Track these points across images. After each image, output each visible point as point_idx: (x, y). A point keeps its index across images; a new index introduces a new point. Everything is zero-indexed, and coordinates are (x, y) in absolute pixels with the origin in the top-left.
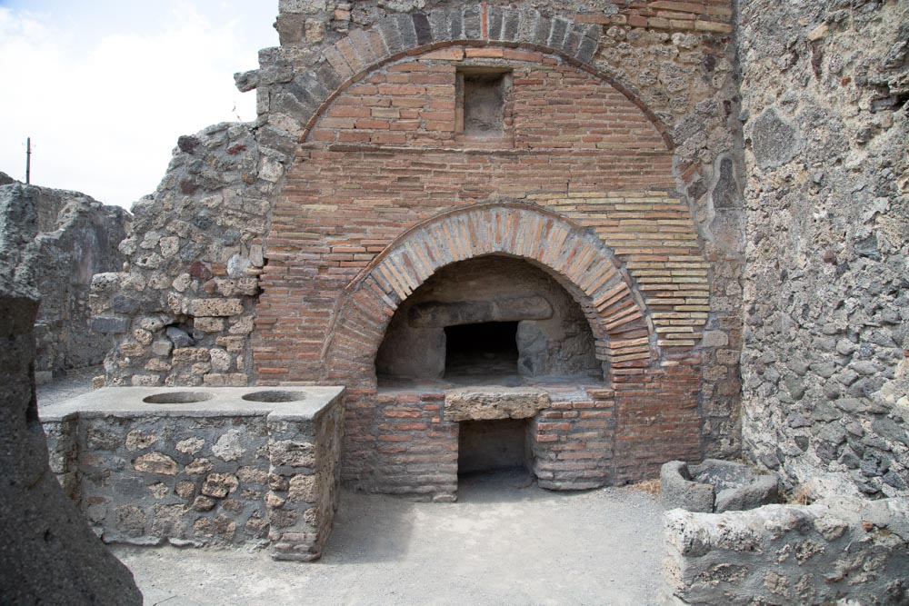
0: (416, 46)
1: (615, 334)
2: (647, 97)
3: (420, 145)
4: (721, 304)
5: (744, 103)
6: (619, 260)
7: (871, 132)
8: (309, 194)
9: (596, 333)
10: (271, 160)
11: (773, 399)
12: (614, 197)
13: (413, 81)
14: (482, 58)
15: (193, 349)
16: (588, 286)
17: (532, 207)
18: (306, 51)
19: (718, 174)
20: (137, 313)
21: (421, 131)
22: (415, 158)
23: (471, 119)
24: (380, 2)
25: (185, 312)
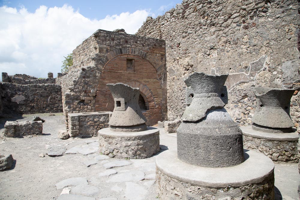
0: (120, 55)
1: (149, 102)
2: (153, 64)
3: (121, 71)
4: (164, 97)
5: (167, 65)
6: (150, 90)
7: (185, 73)
8: (104, 79)
9: (146, 102)
10: (98, 73)
11: (173, 111)
12: (149, 80)
13: (120, 60)
14: (130, 57)
15: (85, 106)
16: (146, 94)
17: (138, 81)
18: (103, 54)
19: (163, 76)
20: (74, 100)
21: (121, 69)
22: (120, 73)
23: (127, 67)
24: (115, 47)
25: (83, 99)
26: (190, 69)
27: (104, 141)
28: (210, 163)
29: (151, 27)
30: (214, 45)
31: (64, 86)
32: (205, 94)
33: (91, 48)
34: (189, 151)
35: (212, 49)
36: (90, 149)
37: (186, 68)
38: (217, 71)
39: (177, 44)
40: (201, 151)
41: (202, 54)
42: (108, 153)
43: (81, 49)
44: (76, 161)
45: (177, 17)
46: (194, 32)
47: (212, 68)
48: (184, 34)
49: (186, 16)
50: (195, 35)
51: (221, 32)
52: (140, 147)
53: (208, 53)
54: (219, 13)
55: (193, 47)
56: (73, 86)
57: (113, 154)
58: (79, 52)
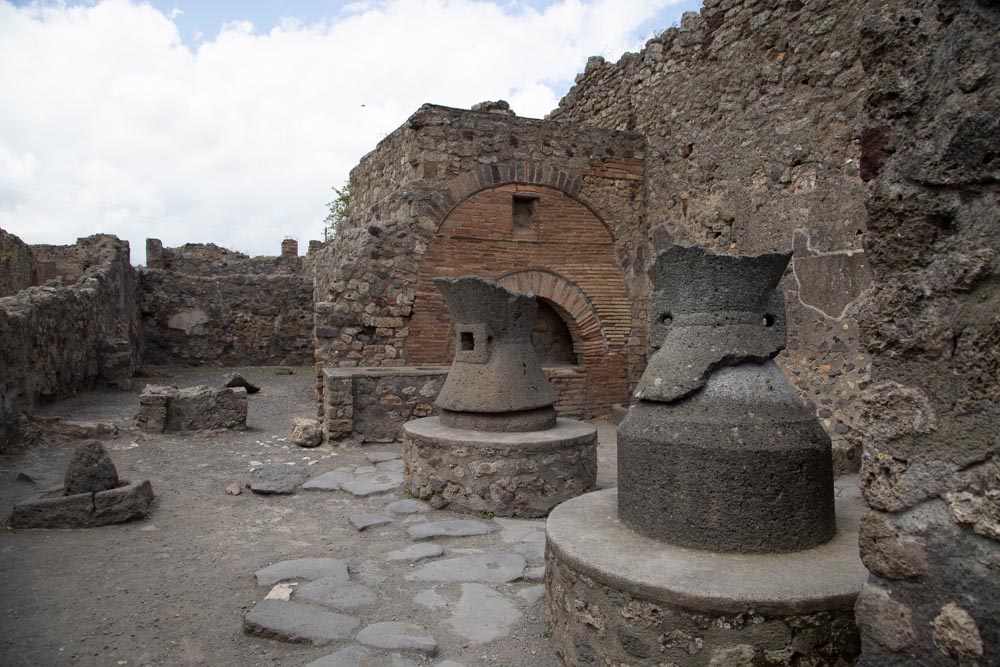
0: (493, 184)
1: (586, 339)
2: (603, 214)
3: (496, 236)
4: (637, 323)
5: (649, 218)
6: (589, 300)
7: (707, 246)
8: (439, 262)
9: (574, 338)
10: (421, 243)
12: (586, 267)
13: (492, 202)
14: (526, 191)
15: (376, 346)
16: (575, 313)
17: (548, 271)
18: (438, 183)
19: (636, 255)
20: (343, 325)
21: (496, 230)
22: (493, 244)
23: (515, 222)
24: (475, 158)
25: (372, 325)
26: (724, 231)
27: (417, 455)
28: (708, 536)
29: (600, 91)
30: (806, 151)
31: (321, 282)
32: (705, 314)
33: (402, 162)
34: (646, 494)
35: (799, 163)
36: (379, 479)
37: (711, 228)
38: (813, 239)
39: (682, 148)
40: (682, 497)
41: (763, 182)
42: (429, 495)
43: (374, 167)
44: (331, 512)
45: (683, 55)
46: (739, 106)
47: (796, 230)
48: (706, 115)
49: (714, 54)
50: (741, 115)
51: (830, 106)
52: (527, 479)
53: (783, 179)
54: (825, 40)
55: (736, 156)
56: (342, 283)
57: (443, 499)
58: (367, 174)
